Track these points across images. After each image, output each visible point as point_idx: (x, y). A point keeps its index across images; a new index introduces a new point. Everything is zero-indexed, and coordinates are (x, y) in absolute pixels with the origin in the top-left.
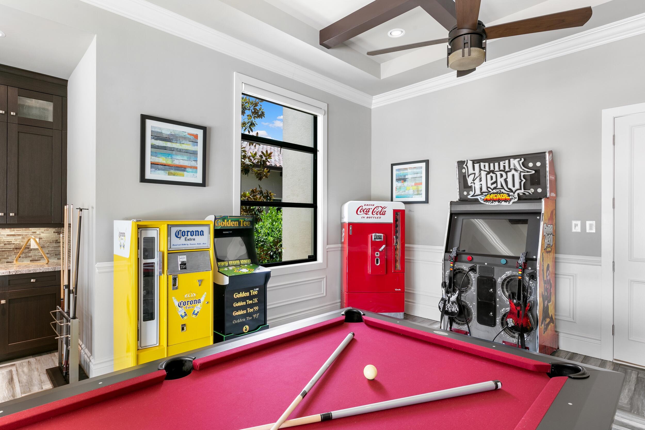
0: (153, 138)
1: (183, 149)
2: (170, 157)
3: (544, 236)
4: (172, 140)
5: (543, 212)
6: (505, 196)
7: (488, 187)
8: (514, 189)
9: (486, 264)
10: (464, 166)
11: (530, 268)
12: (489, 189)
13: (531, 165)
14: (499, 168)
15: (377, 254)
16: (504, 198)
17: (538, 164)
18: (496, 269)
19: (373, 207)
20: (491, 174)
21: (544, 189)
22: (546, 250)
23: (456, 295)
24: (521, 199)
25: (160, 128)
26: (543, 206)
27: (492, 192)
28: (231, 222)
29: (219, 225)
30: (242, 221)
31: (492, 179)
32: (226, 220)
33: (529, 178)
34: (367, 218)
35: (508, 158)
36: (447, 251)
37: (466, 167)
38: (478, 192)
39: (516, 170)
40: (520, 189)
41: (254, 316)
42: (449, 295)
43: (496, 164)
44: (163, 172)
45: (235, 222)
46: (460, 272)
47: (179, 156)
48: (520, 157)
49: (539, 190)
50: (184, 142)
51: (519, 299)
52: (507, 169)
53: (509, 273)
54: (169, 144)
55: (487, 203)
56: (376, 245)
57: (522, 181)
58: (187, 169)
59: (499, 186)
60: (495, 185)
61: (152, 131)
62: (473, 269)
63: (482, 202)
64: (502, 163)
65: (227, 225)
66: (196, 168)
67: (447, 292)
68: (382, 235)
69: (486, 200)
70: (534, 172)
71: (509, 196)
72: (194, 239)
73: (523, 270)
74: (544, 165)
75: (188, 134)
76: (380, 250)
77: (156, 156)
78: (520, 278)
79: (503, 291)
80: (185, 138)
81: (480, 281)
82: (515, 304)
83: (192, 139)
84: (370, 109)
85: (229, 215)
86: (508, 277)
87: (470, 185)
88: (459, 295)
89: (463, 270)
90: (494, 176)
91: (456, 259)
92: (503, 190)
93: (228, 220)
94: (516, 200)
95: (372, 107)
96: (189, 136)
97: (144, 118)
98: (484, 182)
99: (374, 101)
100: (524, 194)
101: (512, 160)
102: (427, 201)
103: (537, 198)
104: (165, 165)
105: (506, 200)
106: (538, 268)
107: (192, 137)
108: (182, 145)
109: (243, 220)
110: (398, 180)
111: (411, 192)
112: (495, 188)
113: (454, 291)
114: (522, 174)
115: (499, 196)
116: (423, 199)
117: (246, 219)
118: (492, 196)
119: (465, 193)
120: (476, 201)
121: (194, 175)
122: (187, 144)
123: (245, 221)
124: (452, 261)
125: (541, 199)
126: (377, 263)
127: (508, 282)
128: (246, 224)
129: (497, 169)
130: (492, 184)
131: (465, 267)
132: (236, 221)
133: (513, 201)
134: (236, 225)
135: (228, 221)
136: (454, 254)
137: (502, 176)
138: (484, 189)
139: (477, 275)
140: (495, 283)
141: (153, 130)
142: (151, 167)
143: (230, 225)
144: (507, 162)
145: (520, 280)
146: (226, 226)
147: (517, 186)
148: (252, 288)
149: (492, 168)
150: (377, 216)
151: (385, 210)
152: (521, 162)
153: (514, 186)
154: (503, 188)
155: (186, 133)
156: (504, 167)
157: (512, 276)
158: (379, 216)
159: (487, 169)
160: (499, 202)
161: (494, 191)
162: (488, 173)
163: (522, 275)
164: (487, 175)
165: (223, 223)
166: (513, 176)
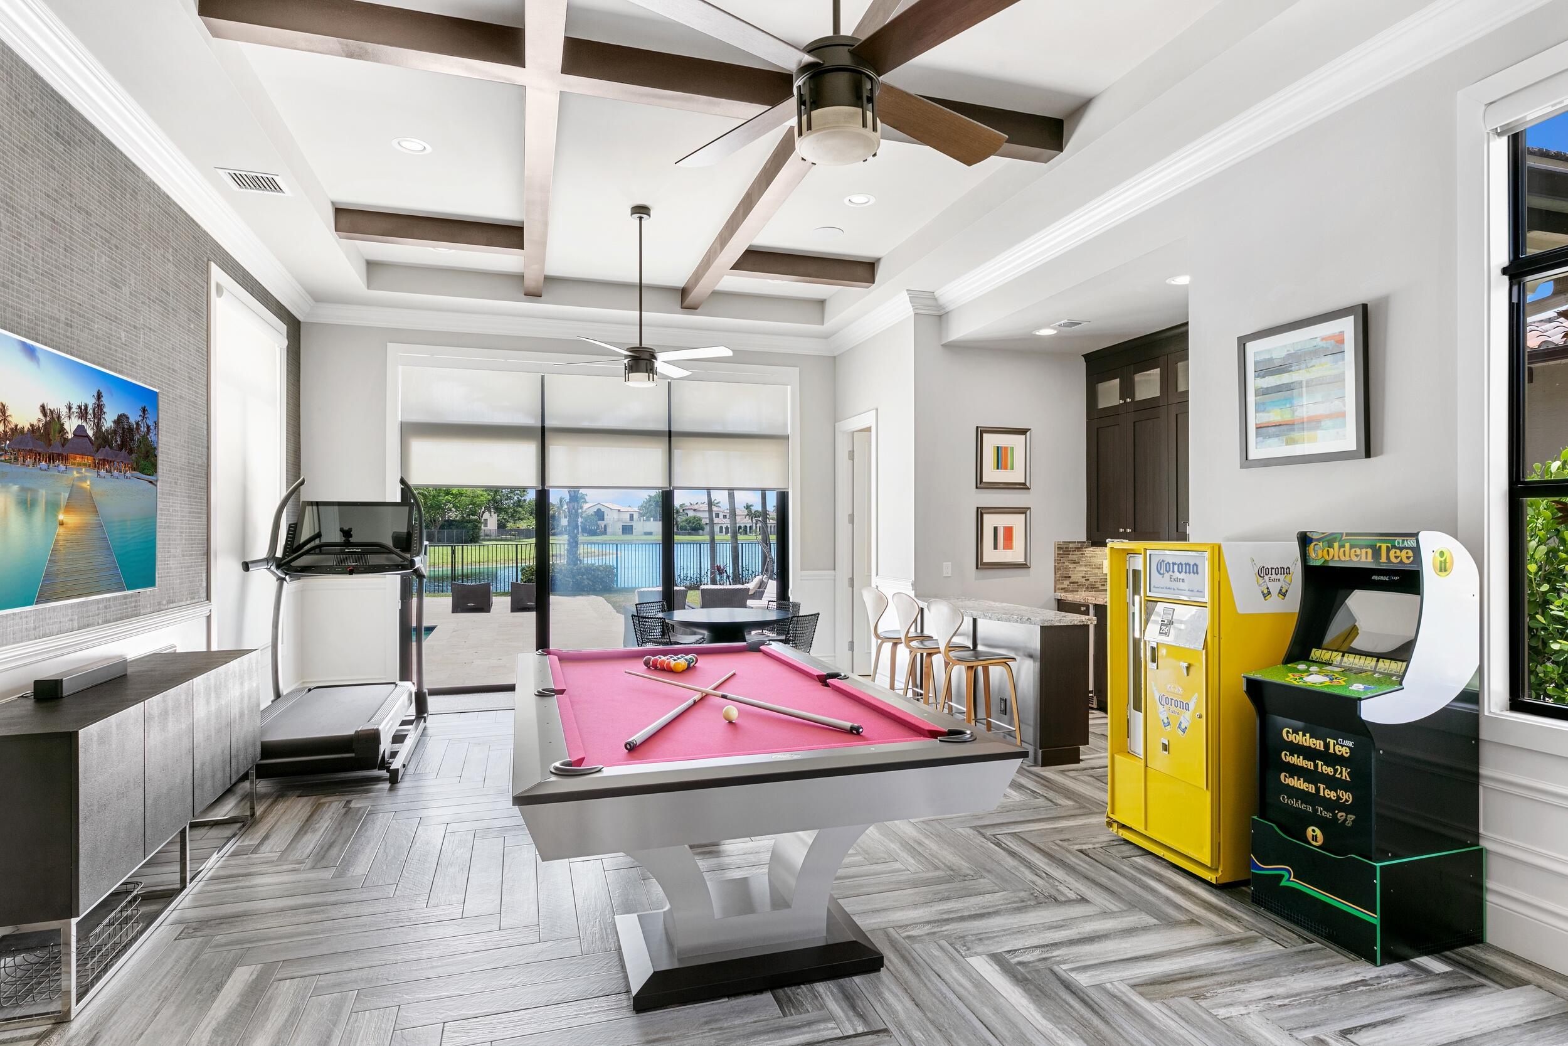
0: (1258, 376)
2: (1288, 406)
4: (1291, 367)
28: (1350, 549)
29: (1320, 556)
30: (1384, 547)
32: (1336, 545)
44: (1276, 440)
45: (1364, 551)
50: (1313, 362)
58: (1323, 423)
65: (1339, 557)
72: (1183, 581)
75: (1323, 339)
83: (1331, 348)
85: (1345, 531)
93: (1341, 543)
96: (1323, 344)
104: (1280, 425)
108: (1310, 370)
109: (1390, 545)
117: (1399, 543)
121: (1338, 433)
123: (1394, 547)
128: (1397, 557)
132: (1367, 547)
134: (1366, 558)
135: (1344, 546)
142: (1256, 434)
143: (1347, 558)
146: (1336, 558)
155: (1318, 340)
165: (1328, 550)
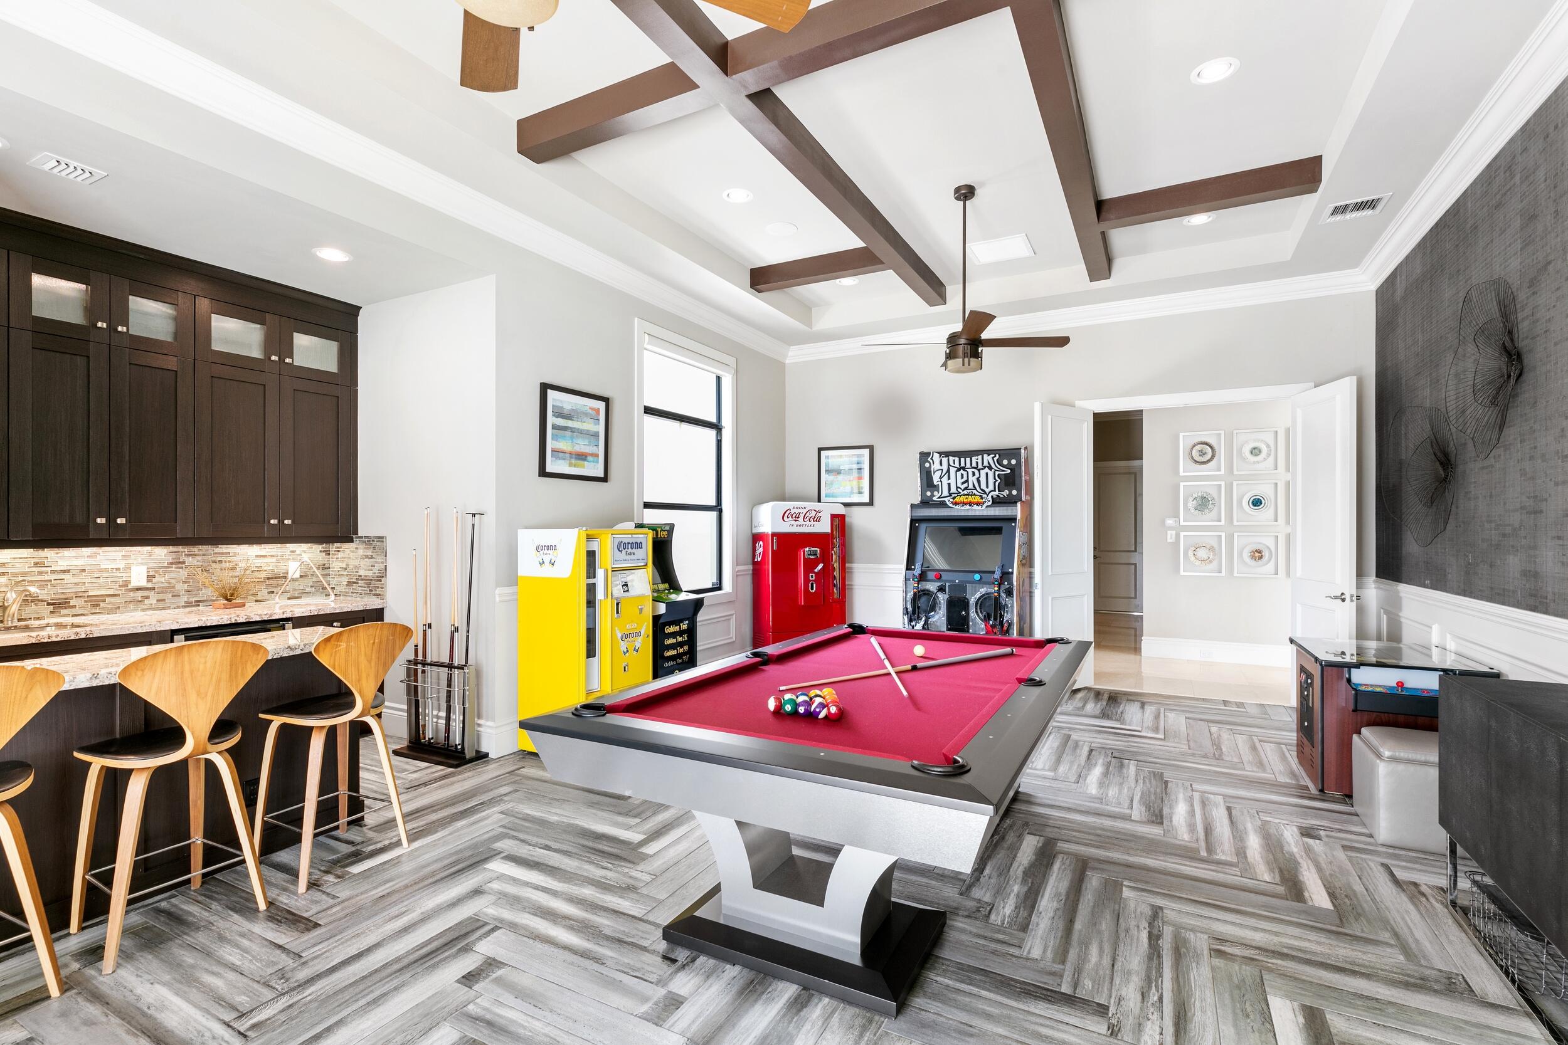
1: (584, 430)
3: (1020, 545)
5: (1019, 517)
6: (978, 499)
7: (957, 488)
8: (987, 491)
9: (957, 581)
10: (929, 459)
11: (1006, 583)
12: (959, 489)
13: (1005, 462)
14: (971, 465)
15: (812, 576)
16: (976, 500)
17: (1014, 462)
18: (969, 587)
19: (804, 511)
20: (962, 471)
21: (1019, 491)
22: (1022, 564)
23: (922, 623)
24: (996, 502)
25: (561, 401)
26: (1018, 511)
27: (963, 493)
31: (962, 478)
33: (1003, 478)
34: (797, 525)
35: (981, 452)
36: (908, 568)
37: (931, 461)
38: (946, 493)
39: (990, 468)
40: (995, 491)
41: (684, 658)
42: (913, 623)
43: (968, 460)
46: (924, 594)
47: (580, 440)
48: (995, 452)
49: (1014, 492)
51: (995, 619)
52: (980, 466)
53: (983, 590)
54: (569, 423)
55: (957, 507)
56: (810, 565)
57: (996, 481)
59: (971, 486)
60: (966, 485)
61: (553, 406)
62: (941, 589)
63: (951, 505)
64: (974, 459)
66: (597, 456)
67: (911, 620)
68: (818, 549)
69: (956, 504)
70: (1009, 471)
71: (982, 498)
73: (999, 585)
74: (1019, 463)
76: (816, 570)
77: (556, 440)
78: (996, 594)
79: (977, 612)
80: (586, 414)
81: (950, 604)
82: (991, 626)
84: (785, 364)
86: (982, 596)
87: (935, 483)
88: (926, 622)
89: (928, 590)
90: (965, 473)
91: (922, 577)
92: (975, 492)
94: (990, 503)
95: (787, 361)
97: (545, 388)
98: (952, 481)
99: (790, 354)
100: (998, 496)
101: (985, 456)
102: (871, 503)
103: (1011, 501)
105: (978, 504)
106: (1015, 583)
107: (593, 413)
110: (828, 471)
111: (848, 489)
112: (966, 489)
113: (919, 618)
114: (997, 473)
115: (970, 499)
116: (867, 500)
118: (963, 498)
119: (929, 494)
120: (943, 505)
122: (588, 423)
124: (916, 580)
125: (1016, 503)
126: (812, 589)
127: (982, 602)
129: (968, 465)
130: (963, 483)
131: (932, 587)
133: (986, 504)
136: (917, 572)
137: (974, 474)
138: (953, 490)
139: (946, 596)
140: (968, 603)
141: (554, 404)
144: (980, 457)
145: (996, 597)
147: (991, 487)
148: (682, 621)
149: (963, 465)
150: (810, 523)
151: (820, 514)
152: (995, 459)
153: (987, 487)
154: (976, 489)
156: (977, 463)
157: (987, 594)
158: (812, 523)
159: (957, 465)
160: (970, 506)
161: (965, 492)
162: (959, 470)
163: (998, 591)
164: (957, 471)
166: (987, 474)
